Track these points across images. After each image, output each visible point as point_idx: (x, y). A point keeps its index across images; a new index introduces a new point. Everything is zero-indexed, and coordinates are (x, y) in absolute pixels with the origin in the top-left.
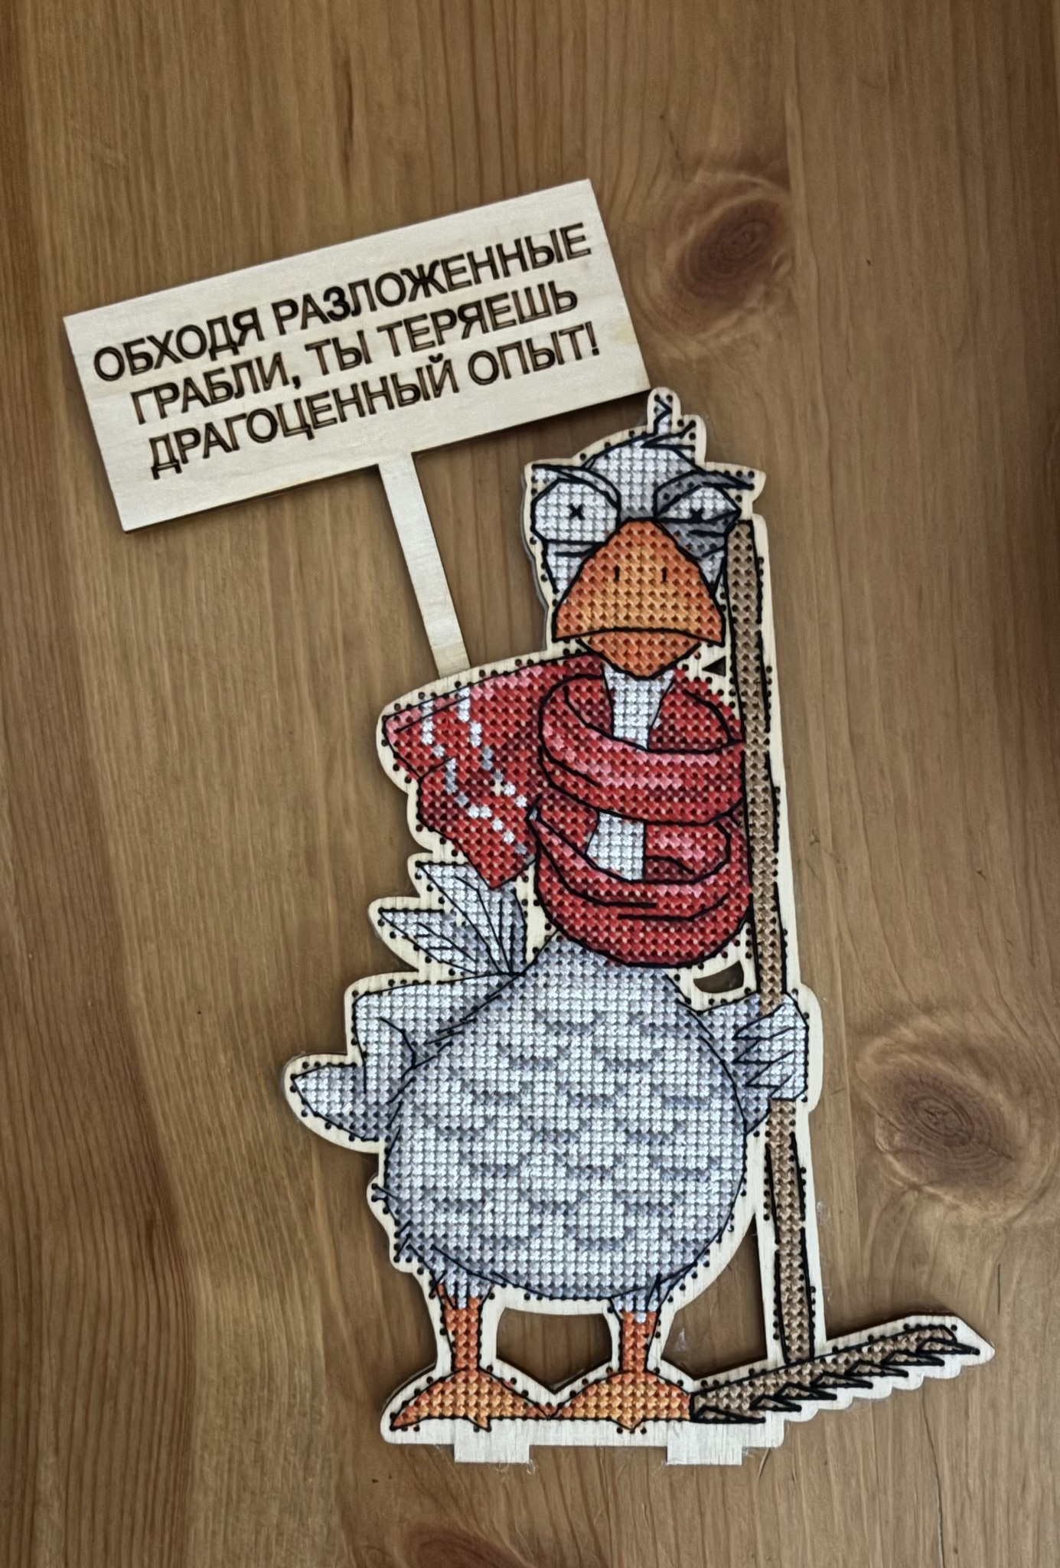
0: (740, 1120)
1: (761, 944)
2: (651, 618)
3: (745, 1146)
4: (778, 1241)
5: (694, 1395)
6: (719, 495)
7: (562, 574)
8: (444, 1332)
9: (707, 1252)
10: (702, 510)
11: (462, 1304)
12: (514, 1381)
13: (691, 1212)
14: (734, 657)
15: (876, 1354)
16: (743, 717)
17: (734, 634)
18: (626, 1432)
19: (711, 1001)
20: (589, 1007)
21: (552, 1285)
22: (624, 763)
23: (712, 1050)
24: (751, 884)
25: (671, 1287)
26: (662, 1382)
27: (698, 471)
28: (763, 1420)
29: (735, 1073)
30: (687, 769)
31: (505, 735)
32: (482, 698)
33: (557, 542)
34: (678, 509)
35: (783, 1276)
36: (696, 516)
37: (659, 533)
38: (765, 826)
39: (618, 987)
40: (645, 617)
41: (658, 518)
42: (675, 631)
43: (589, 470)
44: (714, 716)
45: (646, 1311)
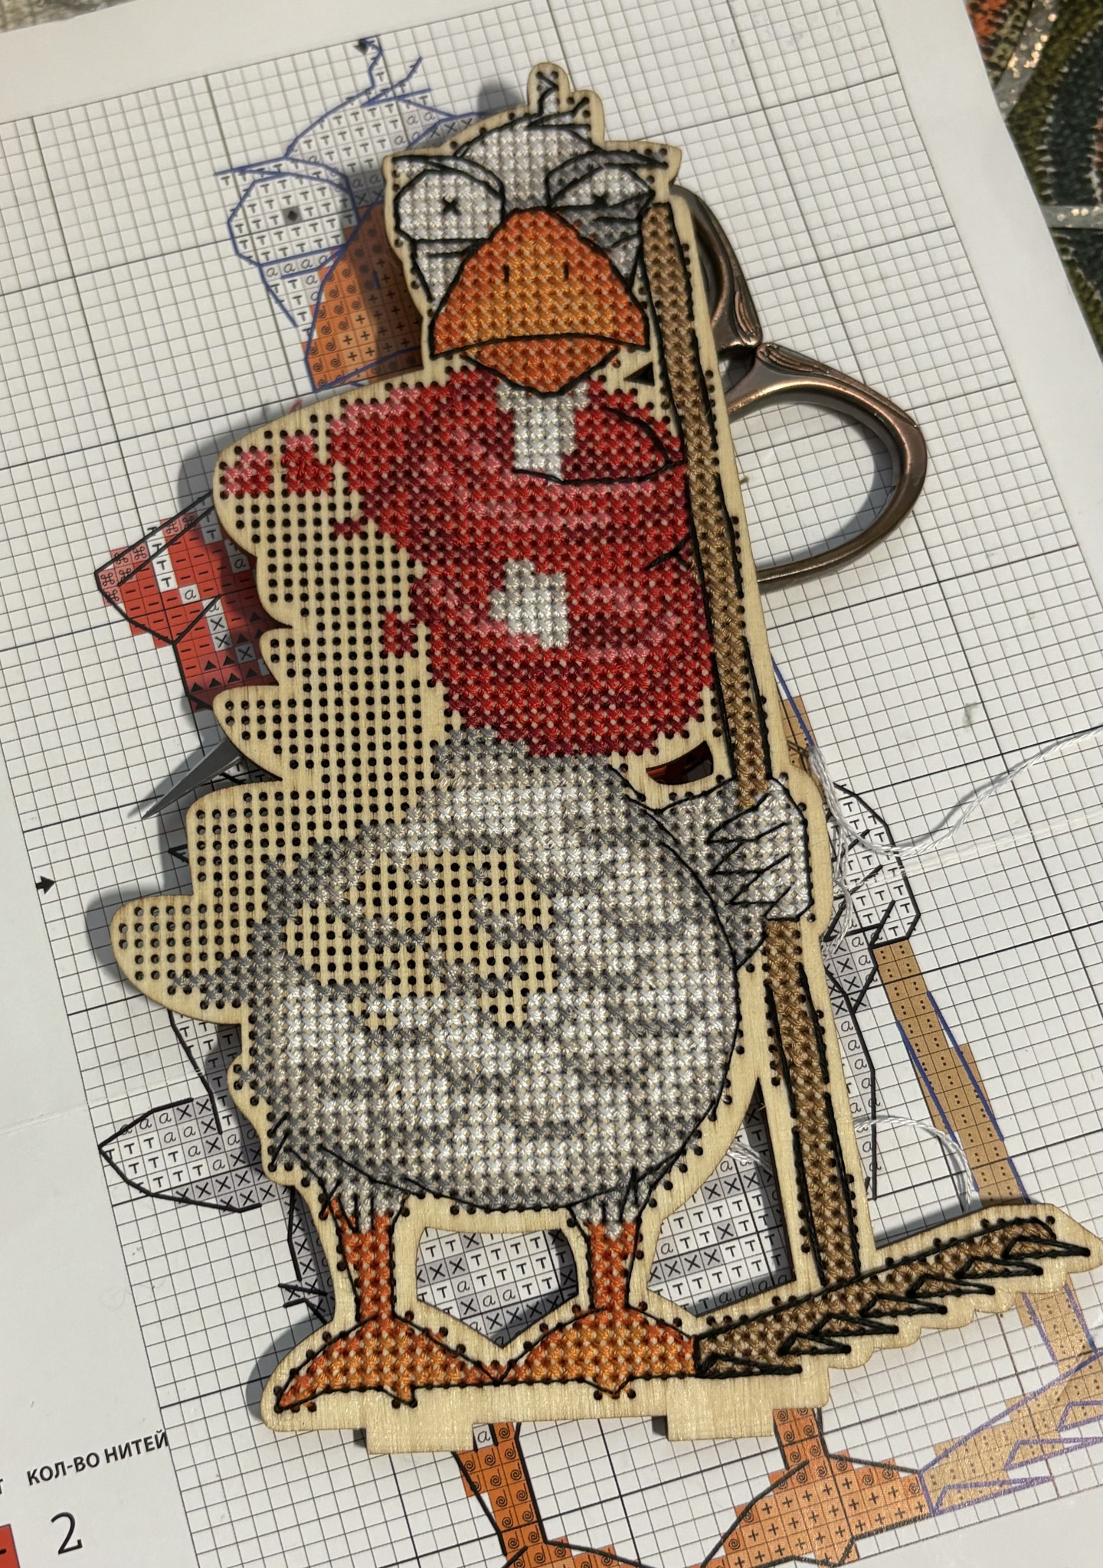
0: (725, 951)
1: (733, 716)
2: (554, 323)
3: (736, 985)
4: (794, 1114)
5: (698, 1339)
6: (627, 177)
7: (438, 280)
8: (342, 1266)
9: (699, 1135)
10: (606, 195)
11: (365, 1226)
12: (444, 1332)
13: (671, 1078)
14: (663, 361)
15: (945, 1266)
16: (682, 434)
17: (661, 335)
18: (606, 1397)
19: (673, 796)
20: (510, 812)
21: (487, 1191)
22: (532, 500)
23: (679, 859)
24: (712, 641)
25: (652, 1187)
26: (652, 1322)
27: (596, 150)
28: (798, 1370)
29: (713, 889)
30: (615, 503)
31: (377, 475)
32: (346, 433)
33: (430, 242)
34: (576, 194)
35: (807, 1164)
36: (600, 201)
37: (555, 222)
38: (722, 566)
39: (545, 785)
40: (546, 323)
41: (552, 207)
42: (586, 336)
43: (463, 158)
44: (644, 435)
45: (621, 1221)
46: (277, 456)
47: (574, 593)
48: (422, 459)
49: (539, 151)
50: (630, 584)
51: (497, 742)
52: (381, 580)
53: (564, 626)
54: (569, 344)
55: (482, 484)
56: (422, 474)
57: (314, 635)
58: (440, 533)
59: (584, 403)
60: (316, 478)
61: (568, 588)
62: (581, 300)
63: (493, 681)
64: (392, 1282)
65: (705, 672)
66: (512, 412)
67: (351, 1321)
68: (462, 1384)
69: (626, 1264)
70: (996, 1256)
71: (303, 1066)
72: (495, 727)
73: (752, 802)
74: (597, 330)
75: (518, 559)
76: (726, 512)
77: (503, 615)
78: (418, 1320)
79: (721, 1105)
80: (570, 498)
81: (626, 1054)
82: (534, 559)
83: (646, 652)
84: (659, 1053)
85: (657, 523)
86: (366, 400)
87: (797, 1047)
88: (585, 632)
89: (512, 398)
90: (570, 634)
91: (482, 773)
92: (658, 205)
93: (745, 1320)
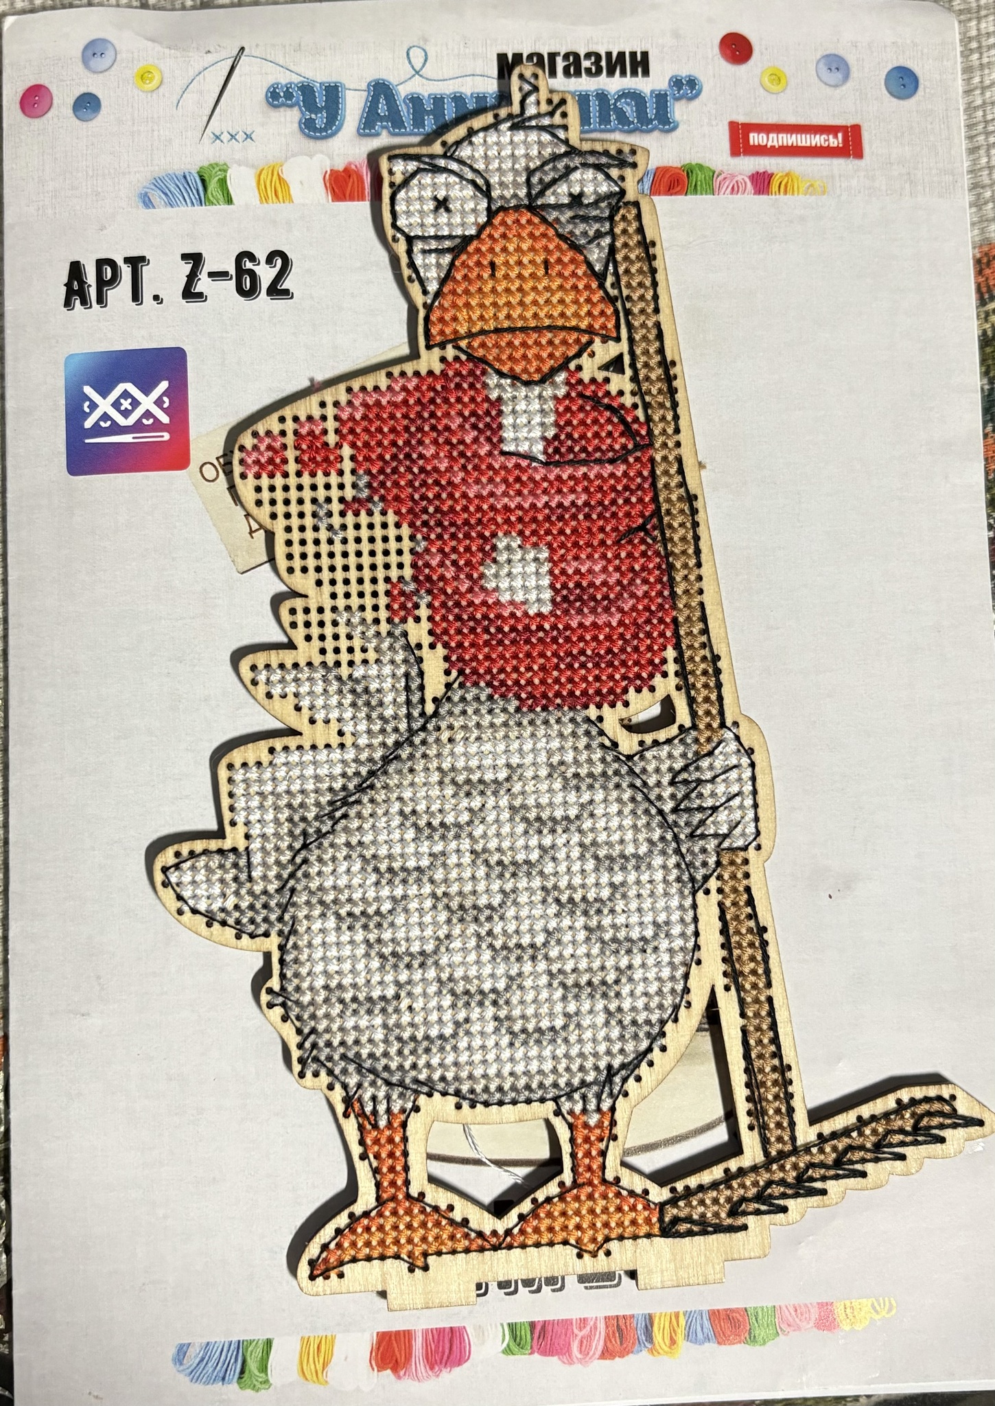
46: (290, 439)
47: (555, 564)
48: (420, 442)
49: (520, 151)
50: (604, 556)
51: (490, 698)
52: (386, 553)
53: (547, 595)
54: (549, 335)
55: (475, 466)
56: (421, 456)
57: (328, 604)
58: (437, 510)
59: (561, 392)
60: (326, 460)
61: (550, 560)
62: (559, 295)
63: (487, 643)
64: (406, 1168)
65: (669, 634)
66: (499, 399)
67: (372, 1202)
68: (467, 1251)
69: (602, 1146)
70: (908, 1129)
71: (326, 987)
72: (489, 684)
73: (709, 747)
74: (574, 323)
75: (506, 534)
76: (687, 491)
77: (494, 585)
78: (428, 1199)
79: (682, 1009)
80: (552, 477)
81: (603, 968)
82: (521, 533)
83: (619, 616)
84: (630, 967)
85: (627, 501)
86: (370, 387)
87: (745, 957)
88: (565, 599)
89: (499, 386)
90: (553, 601)
91: (478, 725)
92: (627, 204)
93: (701, 1188)
